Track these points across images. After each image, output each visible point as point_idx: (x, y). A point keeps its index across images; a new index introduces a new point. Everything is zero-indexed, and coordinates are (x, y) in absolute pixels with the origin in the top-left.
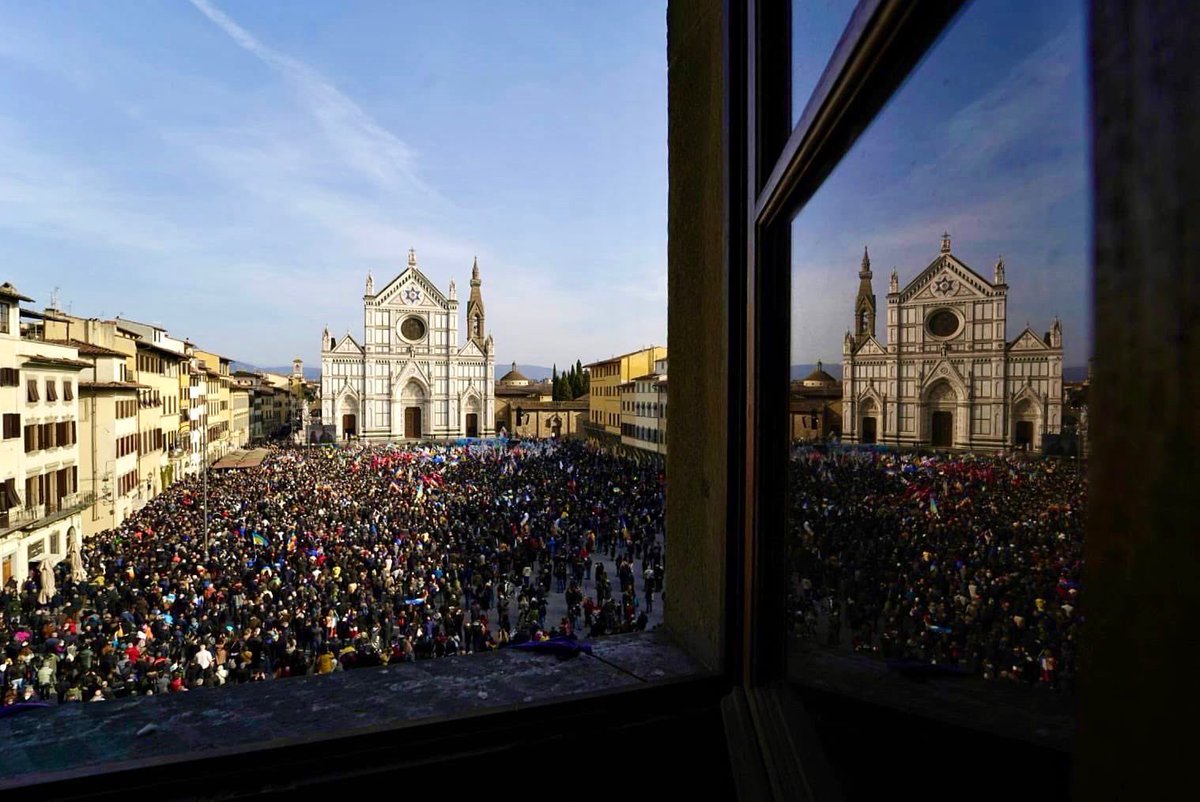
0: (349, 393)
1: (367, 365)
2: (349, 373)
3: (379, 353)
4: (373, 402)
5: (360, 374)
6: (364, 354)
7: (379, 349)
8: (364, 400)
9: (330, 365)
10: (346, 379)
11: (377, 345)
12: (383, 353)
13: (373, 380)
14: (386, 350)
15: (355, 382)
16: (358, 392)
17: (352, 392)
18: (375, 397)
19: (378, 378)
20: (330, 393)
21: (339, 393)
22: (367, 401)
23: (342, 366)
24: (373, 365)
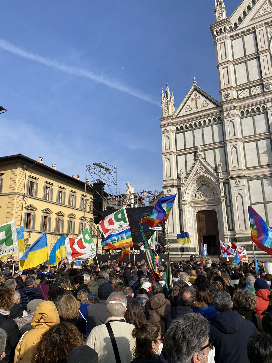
0: (202, 173)
1: (227, 123)
2: (199, 143)
3: (245, 99)
4: (244, 182)
5: (217, 140)
6: (219, 106)
7: (246, 93)
8: (227, 182)
9: (172, 136)
10: (195, 153)
11: (240, 88)
12: (251, 97)
13: (240, 145)
14: (257, 90)
15: (210, 155)
16: (216, 169)
17: (207, 171)
18: (245, 173)
19: (247, 140)
20: (175, 177)
21: (188, 174)
22: (232, 183)
23: (189, 134)
24: (237, 120)
